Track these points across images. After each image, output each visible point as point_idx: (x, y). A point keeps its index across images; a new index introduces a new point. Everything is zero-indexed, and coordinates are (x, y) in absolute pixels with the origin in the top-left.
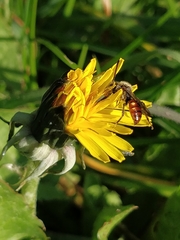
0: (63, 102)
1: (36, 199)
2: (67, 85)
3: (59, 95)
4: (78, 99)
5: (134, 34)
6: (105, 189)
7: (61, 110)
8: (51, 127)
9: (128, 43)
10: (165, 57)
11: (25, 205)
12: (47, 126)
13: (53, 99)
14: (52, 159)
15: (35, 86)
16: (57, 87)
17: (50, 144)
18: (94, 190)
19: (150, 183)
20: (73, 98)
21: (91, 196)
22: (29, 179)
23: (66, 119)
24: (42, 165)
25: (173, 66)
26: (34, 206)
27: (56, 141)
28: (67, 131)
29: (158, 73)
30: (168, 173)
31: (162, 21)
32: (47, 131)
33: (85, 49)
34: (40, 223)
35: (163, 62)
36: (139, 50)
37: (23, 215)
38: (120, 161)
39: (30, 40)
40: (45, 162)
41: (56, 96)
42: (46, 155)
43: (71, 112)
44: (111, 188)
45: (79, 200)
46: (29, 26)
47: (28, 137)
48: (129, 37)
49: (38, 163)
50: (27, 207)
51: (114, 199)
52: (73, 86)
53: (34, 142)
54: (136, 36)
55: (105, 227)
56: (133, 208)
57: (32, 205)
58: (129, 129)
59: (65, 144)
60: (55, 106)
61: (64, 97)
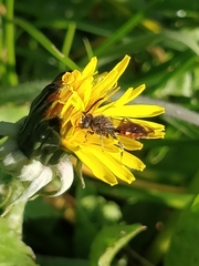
0: (59, 112)
1: (22, 221)
2: (63, 91)
4: (77, 108)
6: (102, 199)
7: (56, 122)
8: (43, 142)
11: (9, 230)
12: (39, 139)
13: (46, 108)
14: (45, 178)
15: (13, 79)
17: (43, 161)
18: (89, 202)
19: (155, 191)
20: (71, 107)
21: (84, 209)
22: (17, 202)
23: (63, 133)
24: (33, 186)
26: (20, 231)
27: (49, 157)
28: (63, 146)
30: (176, 177)
32: (38, 145)
33: (72, 29)
34: (29, 250)
37: (8, 242)
38: (130, 182)
40: (36, 182)
41: (50, 104)
42: (37, 174)
43: (70, 125)
44: (109, 198)
45: (69, 214)
47: (14, 152)
48: (126, 12)
49: (27, 184)
50: (12, 233)
52: (70, 93)
53: (23, 158)
54: (134, 12)
55: (107, 253)
56: (140, 228)
57: (17, 228)
58: (139, 143)
59: (61, 159)
60: (48, 117)
61: (60, 106)
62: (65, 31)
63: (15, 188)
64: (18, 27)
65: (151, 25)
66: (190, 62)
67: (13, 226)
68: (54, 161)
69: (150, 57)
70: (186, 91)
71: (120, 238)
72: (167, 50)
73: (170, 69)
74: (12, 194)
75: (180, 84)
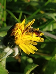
0: (14, 34)
2: (16, 28)
3: (13, 32)
5: (37, 8)
7: (14, 37)
8: (10, 42)
9: (35, 11)
10: (47, 16)
11: (2, 65)
12: (9, 41)
13: (11, 33)
14: (11, 52)
16: (12, 29)
17: (10, 47)
20: (18, 33)
22: (3, 58)
23: (15, 40)
24: (7, 54)
25: (50, 18)
26: (5, 66)
27: (12, 46)
29: (45, 20)
30: (48, 52)
31: (46, 4)
32: (9, 43)
33: (21, 13)
34: (7, 71)
35: (47, 17)
36: (39, 13)
37: (1, 69)
38: (33, 54)
39: (4, 10)
40: (8, 53)
42: (8, 51)
43: (17, 38)
46: (3, 5)
47: (2, 45)
48: (36, 9)
49: (6, 53)
50: (2, 66)
51: (30, 60)
52: (17, 29)
53: (5, 46)
54: (38, 9)
55: (28, 72)
56: (37, 65)
57: (4, 65)
58: (36, 43)
59: (15, 47)
60: (11, 35)
61: (14, 33)
62: (19, 13)
63: (3, 54)
64: (7, 12)
65: (42, 12)
66: (52, 22)
67: (3, 64)
68: (13, 47)
69: (42, 21)
70: (51, 29)
71: (31, 68)
72: (46, 19)
73: (47, 24)
74: (2, 56)
75: (49, 27)
